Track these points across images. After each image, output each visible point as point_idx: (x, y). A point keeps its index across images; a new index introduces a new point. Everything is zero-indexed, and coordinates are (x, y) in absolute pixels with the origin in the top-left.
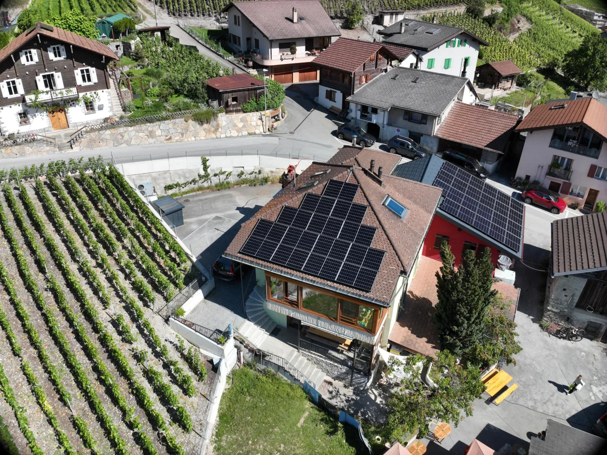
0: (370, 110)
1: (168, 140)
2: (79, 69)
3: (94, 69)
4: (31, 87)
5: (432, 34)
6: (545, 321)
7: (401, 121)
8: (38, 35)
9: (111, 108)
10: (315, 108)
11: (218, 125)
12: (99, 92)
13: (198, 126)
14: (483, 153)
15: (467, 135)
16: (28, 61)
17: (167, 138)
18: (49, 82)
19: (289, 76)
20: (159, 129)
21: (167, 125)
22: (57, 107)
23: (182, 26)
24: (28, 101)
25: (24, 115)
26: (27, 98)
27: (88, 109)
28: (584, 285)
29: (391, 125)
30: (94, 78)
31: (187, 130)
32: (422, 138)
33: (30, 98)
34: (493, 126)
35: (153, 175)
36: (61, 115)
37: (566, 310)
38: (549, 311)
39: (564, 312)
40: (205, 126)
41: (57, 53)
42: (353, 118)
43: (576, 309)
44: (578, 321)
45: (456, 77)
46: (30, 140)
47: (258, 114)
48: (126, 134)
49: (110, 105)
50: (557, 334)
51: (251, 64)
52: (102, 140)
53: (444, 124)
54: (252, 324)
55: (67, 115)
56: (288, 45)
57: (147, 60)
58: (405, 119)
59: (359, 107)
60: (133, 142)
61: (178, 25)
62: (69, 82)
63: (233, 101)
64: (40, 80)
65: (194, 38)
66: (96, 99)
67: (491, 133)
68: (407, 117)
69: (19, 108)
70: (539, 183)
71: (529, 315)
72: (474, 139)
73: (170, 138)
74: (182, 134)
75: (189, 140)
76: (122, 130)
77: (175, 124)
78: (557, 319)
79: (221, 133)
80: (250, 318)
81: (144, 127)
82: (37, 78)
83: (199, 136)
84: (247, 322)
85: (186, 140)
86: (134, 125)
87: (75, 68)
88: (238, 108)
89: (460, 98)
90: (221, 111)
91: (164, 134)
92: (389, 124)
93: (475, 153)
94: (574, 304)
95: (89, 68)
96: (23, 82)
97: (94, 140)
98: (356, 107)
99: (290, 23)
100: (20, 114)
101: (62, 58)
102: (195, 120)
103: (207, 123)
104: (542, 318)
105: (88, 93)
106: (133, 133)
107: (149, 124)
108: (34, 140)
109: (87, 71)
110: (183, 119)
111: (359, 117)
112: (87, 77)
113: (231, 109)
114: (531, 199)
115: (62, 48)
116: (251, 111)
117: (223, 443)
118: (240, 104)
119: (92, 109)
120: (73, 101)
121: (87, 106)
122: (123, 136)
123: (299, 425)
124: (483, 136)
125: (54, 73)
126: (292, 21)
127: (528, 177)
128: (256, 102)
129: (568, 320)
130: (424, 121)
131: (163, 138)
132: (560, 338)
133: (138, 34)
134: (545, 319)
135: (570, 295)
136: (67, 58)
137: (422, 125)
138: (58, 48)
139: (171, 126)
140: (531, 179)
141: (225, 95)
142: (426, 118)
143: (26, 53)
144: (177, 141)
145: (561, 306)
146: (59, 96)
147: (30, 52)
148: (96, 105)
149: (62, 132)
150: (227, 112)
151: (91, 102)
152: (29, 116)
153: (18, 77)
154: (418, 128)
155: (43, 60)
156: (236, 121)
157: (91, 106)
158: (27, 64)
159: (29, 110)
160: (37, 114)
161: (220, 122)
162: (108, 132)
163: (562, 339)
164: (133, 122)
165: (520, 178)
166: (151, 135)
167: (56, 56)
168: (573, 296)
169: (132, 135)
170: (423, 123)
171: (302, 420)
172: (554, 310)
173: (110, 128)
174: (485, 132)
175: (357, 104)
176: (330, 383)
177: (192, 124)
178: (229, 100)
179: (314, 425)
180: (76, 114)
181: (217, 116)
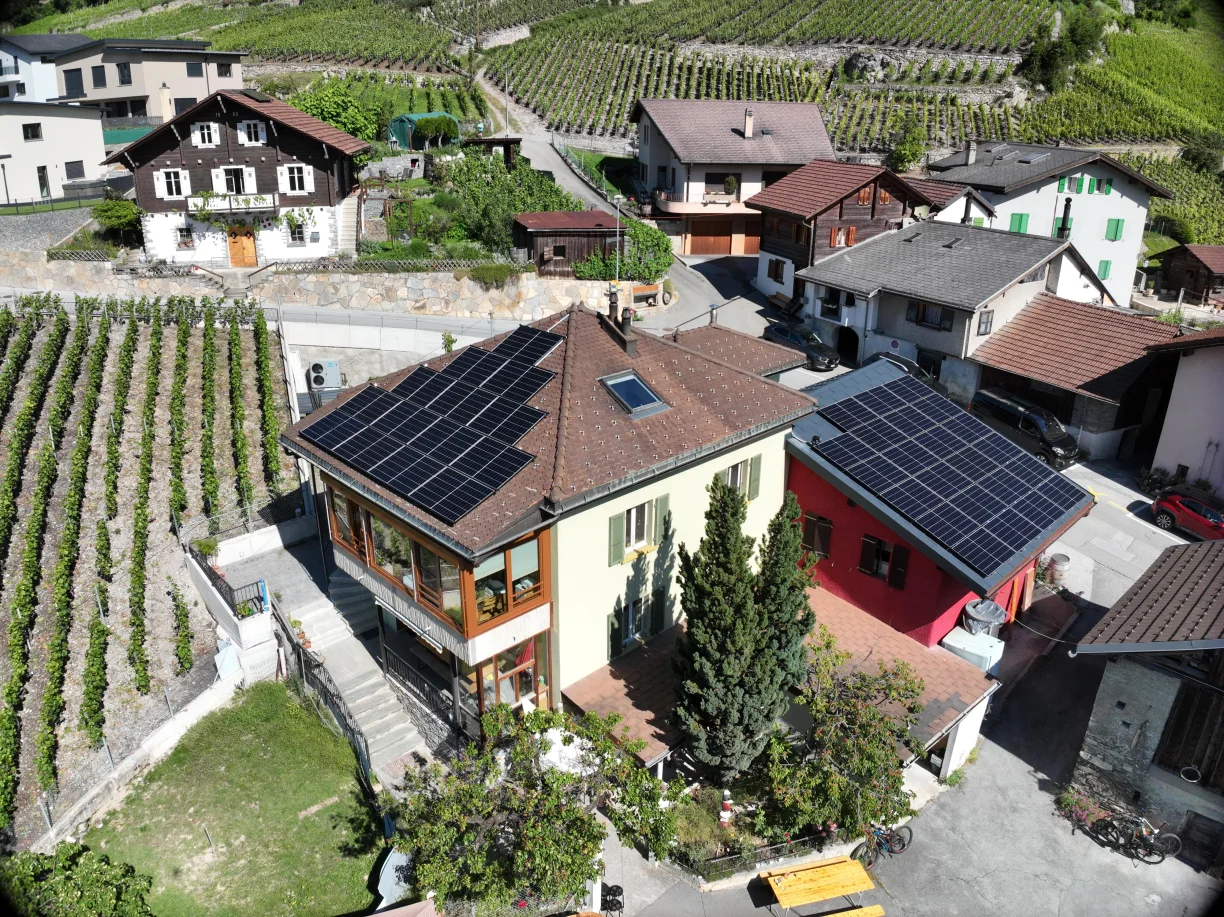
0: (843, 298)
1: (418, 308)
2: (286, 166)
3: (311, 168)
4: (202, 186)
5: (1028, 162)
6: (1075, 792)
7: (903, 325)
8: (219, 98)
9: (334, 242)
10: (744, 296)
11: (519, 295)
12: (316, 209)
13: (479, 291)
14: (1078, 405)
15: (1044, 361)
16: (204, 141)
17: (418, 305)
18: (235, 181)
19: (723, 239)
20: (405, 286)
21: (422, 281)
22: (242, 226)
23: (557, 146)
24: (191, 207)
25: (186, 232)
26: (191, 202)
27: (294, 239)
28: (1171, 699)
29: (882, 333)
30: (310, 186)
31: (457, 295)
32: (944, 365)
33: (195, 203)
34: (1111, 345)
35: (350, 352)
36: (245, 241)
37: (1129, 769)
38: (1085, 763)
39: (1125, 772)
40: (494, 292)
41: (253, 135)
42: (808, 316)
43: (1155, 769)
44: (1162, 805)
45: (1042, 238)
46: (184, 272)
47: (605, 285)
48: (343, 285)
49: (332, 235)
50: (1098, 831)
51: (648, 209)
52: (299, 290)
53: (998, 337)
54: (330, 605)
55: (258, 242)
56: (723, 176)
57: (450, 184)
58: (909, 319)
59: (823, 293)
60: (354, 303)
61: (552, 145)
62: (267, 185)
63: (556, 254)
64: (219, 179)
65: (569, 166)
66: (309, 222)
67: (1102, 360)
68: (913, 314)
69: (178, 220)
70: (1210, 487)
71: (1037, 770)
72: (1057, 371)
73: (423, 307)
74: (447, 303)
75: (459, 314)
76: (336, 277)
77: (435, 280)
78: (1106, 790)
79: (524, 311)
80: (331, 591)
81: (377, 278)
82: (214, 172)
83: (480, 310)
84: (323, 599)
85: (453, 314)
86: (361, 273)
87: (280, 163)
88: (566, 269)
89: (1051, 287)
90: (527, 269)
91: (411, 296)
92: (879, 331)
93: (1059, 403)
94: (1150, 754)
95: (303, 165)
96: (191, 176)
97: (286, 289)
98: (817, 291)
99: (738, 137)
100: (181, 230)
101: (259, 144)
102: (474, 278)
103: (497, 288)
104: (1069, 782)
105: (296, 209)
106: (357, 286)
107: (386, 275)
108: (188, 274)
109: (300, 170)
110: (452, 275)
111: (818, 315)
112: (297, 182)
113: (552, 269)
114: (1173, 519)
115: (261, 126)
116: (591, 278)
117: (147, 796)
118: (569, 261)
119: (302, 239)
120: (268, 219)
121: (293, 233)
122: (337, 290)
123: (302, 815)
124: (1079, 365)
125: (243, 167)
126: (742, 134)
127: (1183, 470)
128: (603, 260)
129: (1136, 799)
130: (948, 324)
131: (410, 304)
132: (1103, 844)
133: (462, 147)
134: (1076, 786)
135: (1136, 722)
136: (267, 145)
137: (944, 334)
138: (255, 126)
139: (427, 283)
140: (1192, 476)
141: (540, 240)
142: (951, 317)
143: (202, 128)
144: (435, 313)
145: (1114, 753)
146: (243, 206)
147: (208, 128)
148: (308, 232)
149: (241, 271)
150: (542, 274)
151: (300, 226)
152: (194, 235)
153: (184, 167)
154: (935, 340)
155: (229, 141)
156: (556, 293)
157: (301, 233)
158: (201, 146)
159: (196, 224)
160: (207, 234)
161: (524, 290)
162: (312, 278)
163: (1108, 849)
164: (360, 267)
165: (1164, 472)
166: (389, 294)
167: (250, 140)
168: (1143, 726)
169: (354, 290)
170: (945, 329)
171: (314, 809)
172: (1097, 762)
173: (318, 272)
174: (1088, 356)
175: (818, 284)
176: (422, 761)
177: (468, 285)
178: (546, 249)
179: (331, 825)
180: (272, 243)
181: (518, 278)
